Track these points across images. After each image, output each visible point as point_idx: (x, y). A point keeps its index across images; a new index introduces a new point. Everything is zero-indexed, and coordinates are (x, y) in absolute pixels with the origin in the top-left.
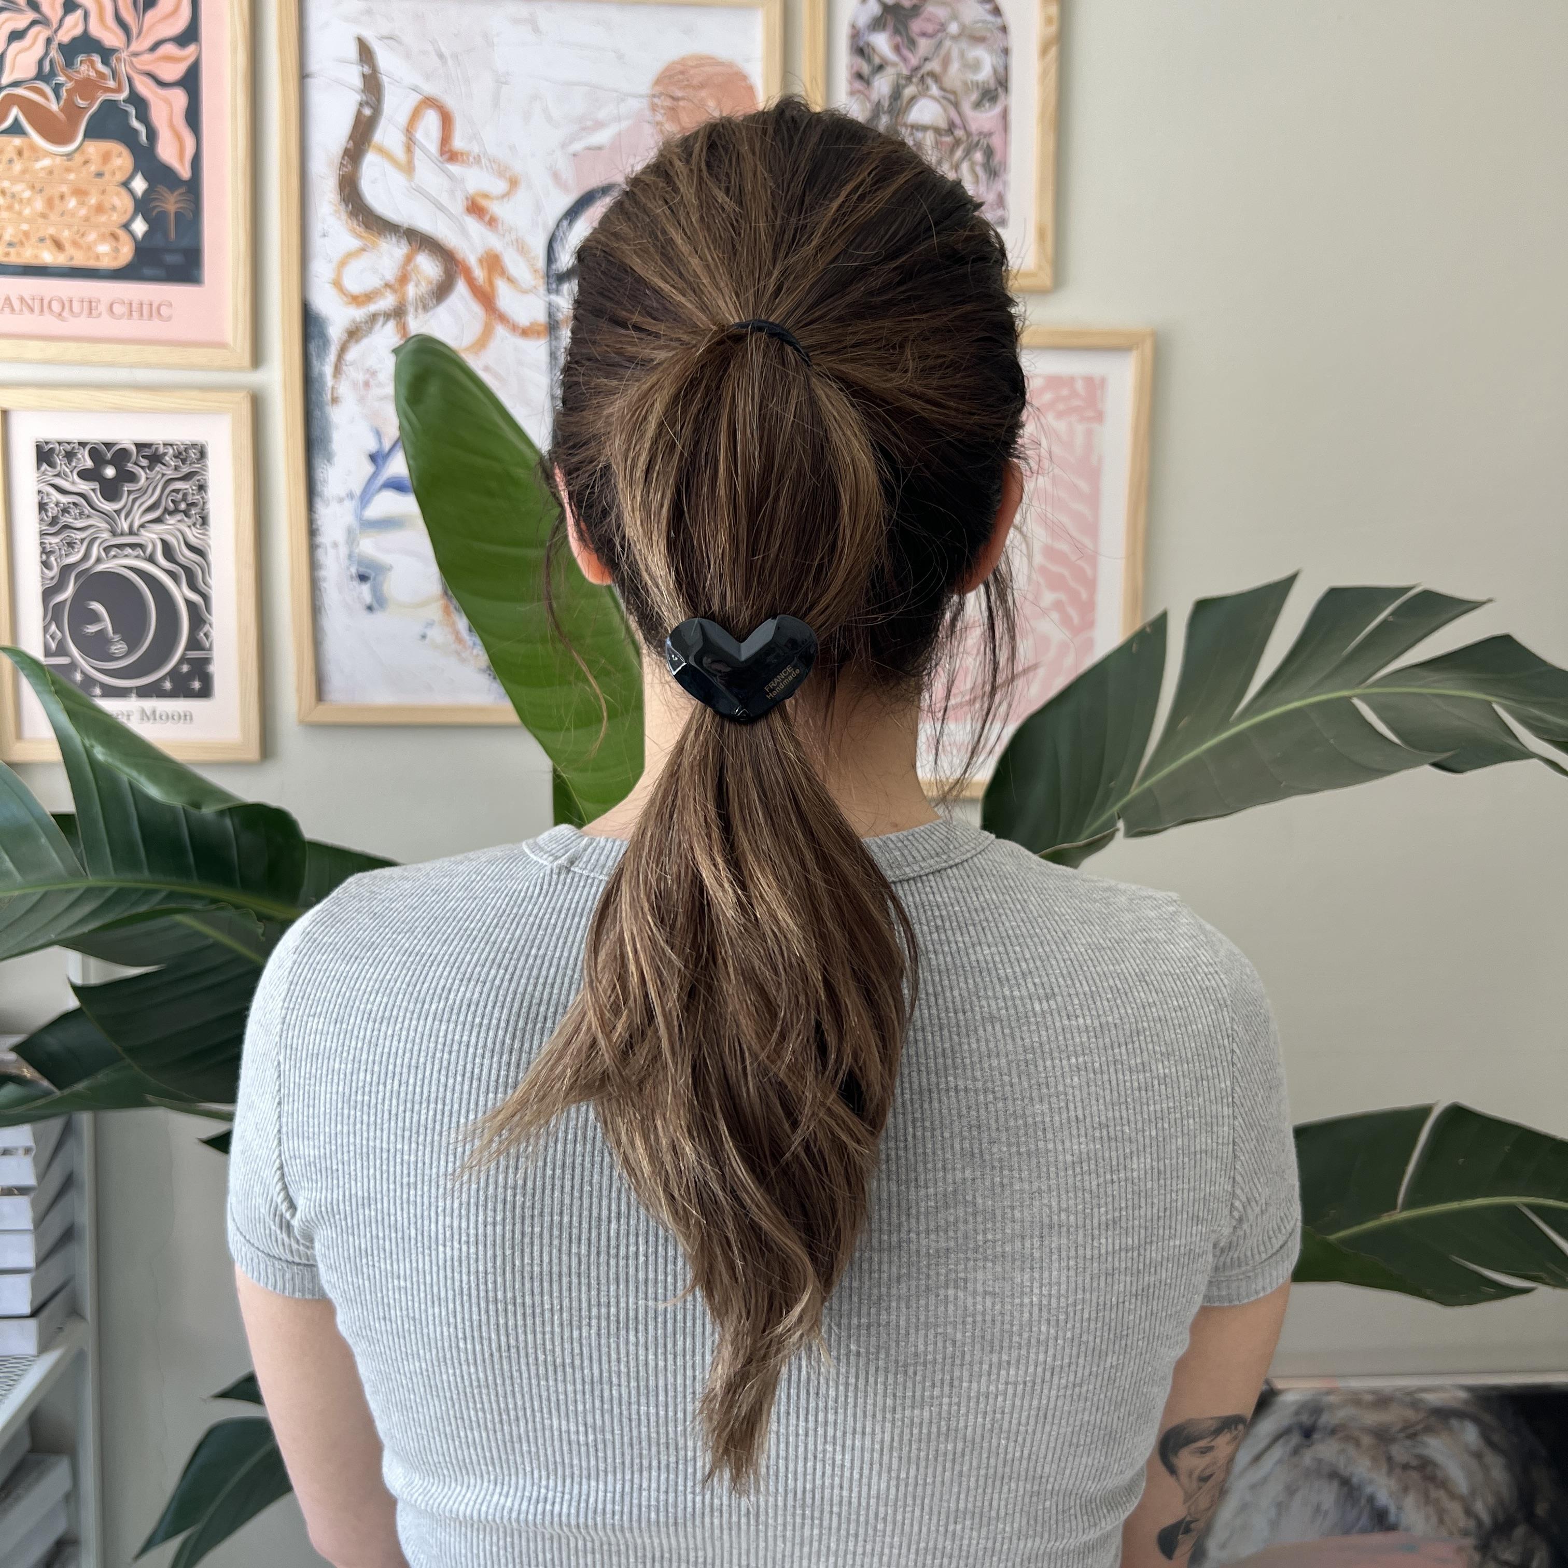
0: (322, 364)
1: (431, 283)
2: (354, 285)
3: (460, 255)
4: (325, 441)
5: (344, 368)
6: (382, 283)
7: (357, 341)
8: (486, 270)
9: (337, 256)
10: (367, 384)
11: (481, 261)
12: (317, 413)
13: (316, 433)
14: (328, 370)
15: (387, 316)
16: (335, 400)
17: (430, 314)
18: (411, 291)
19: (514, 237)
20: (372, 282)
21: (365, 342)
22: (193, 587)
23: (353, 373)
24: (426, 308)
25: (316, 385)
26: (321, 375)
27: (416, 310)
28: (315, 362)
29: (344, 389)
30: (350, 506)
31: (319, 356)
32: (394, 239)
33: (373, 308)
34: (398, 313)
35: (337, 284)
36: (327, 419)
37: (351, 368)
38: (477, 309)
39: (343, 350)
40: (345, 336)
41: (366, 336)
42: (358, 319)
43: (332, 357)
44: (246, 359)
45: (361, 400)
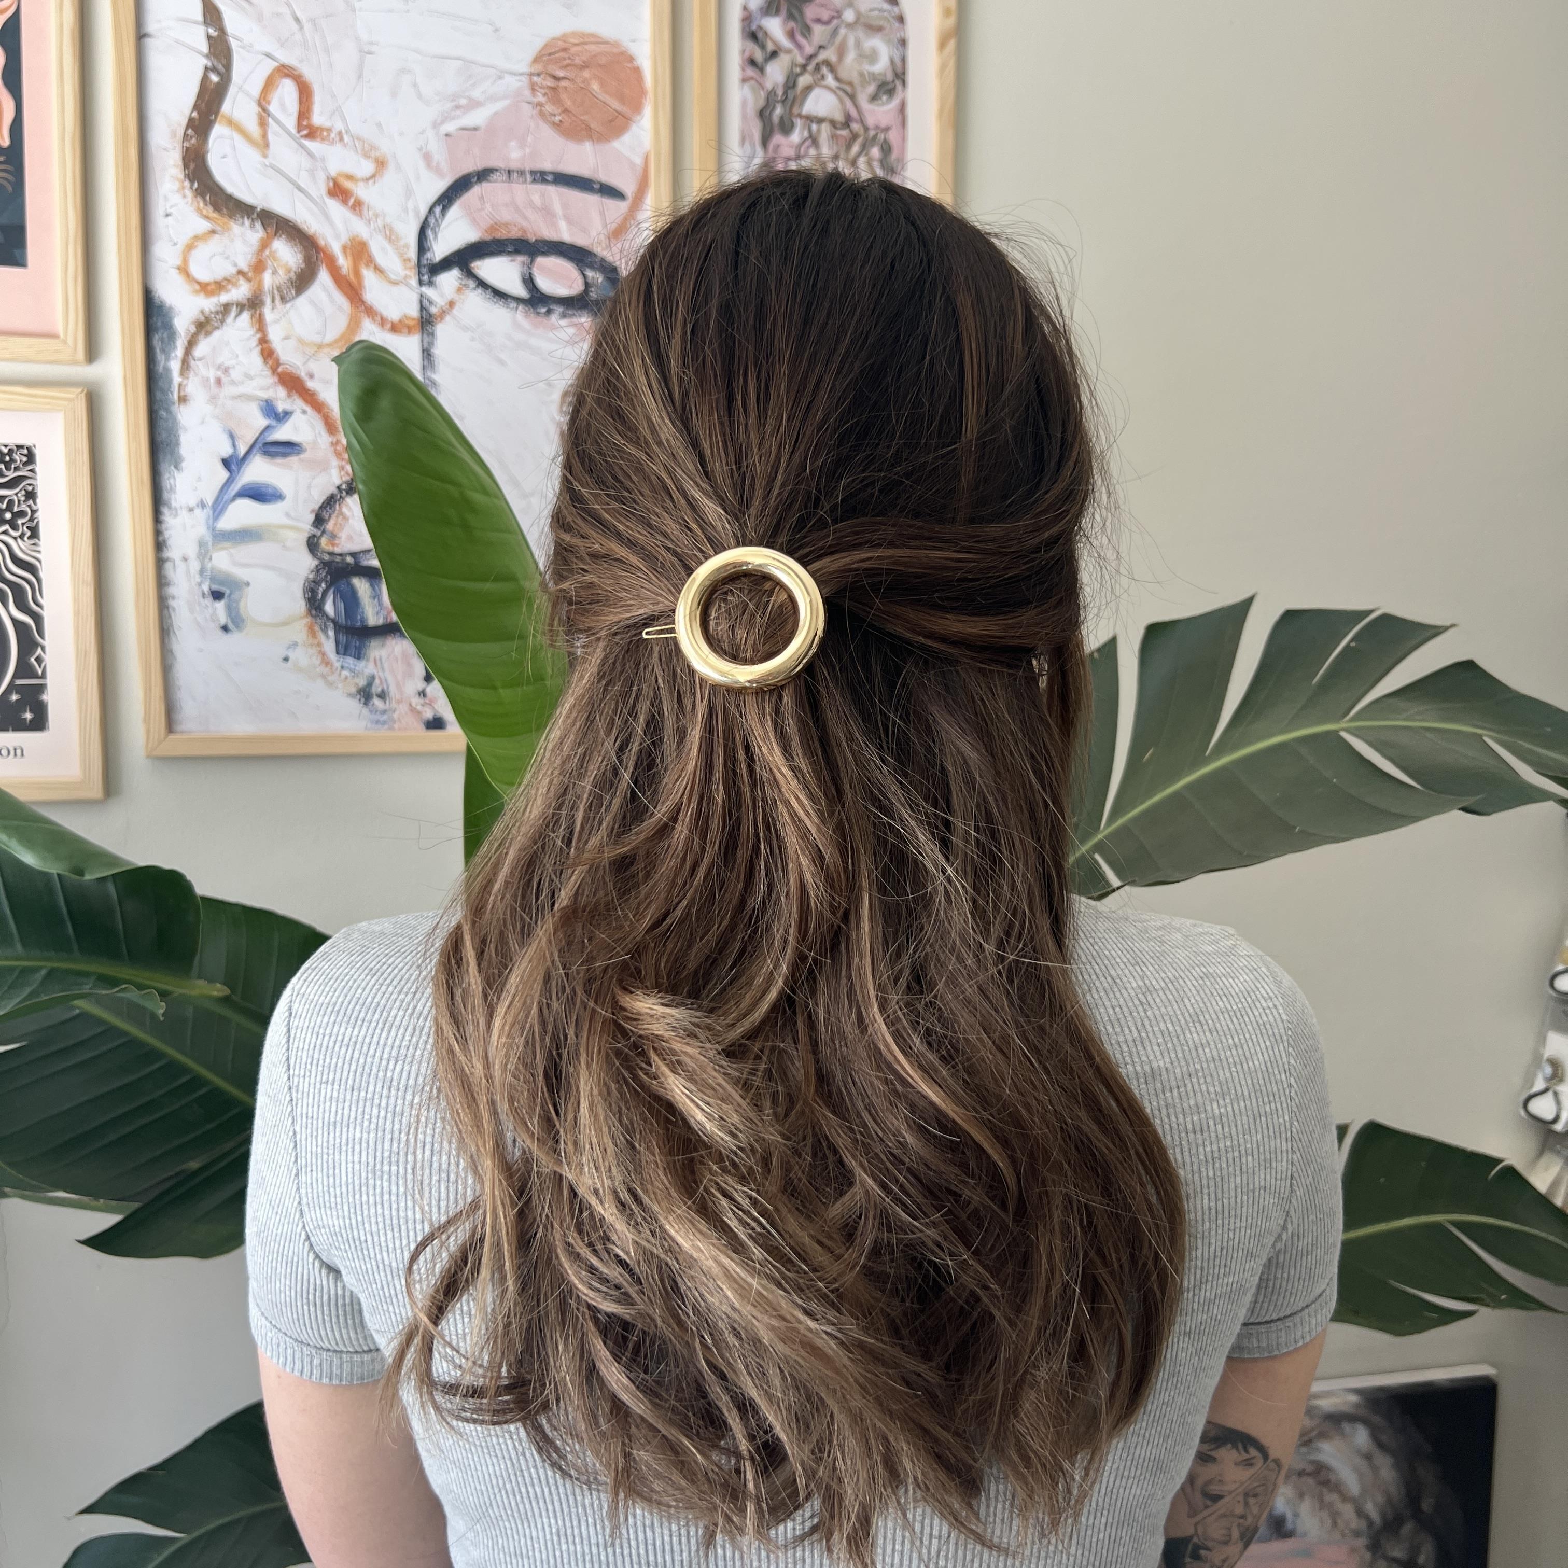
0: (168, 359)
1: (289, 271)
2: (202, 273)
3: (322, 243)
4: (173, 444)
5: (192, 363)
6: (233, 270)
7: (208, 334)
8: (350, 258)
9: (183, 240)
10: (219, 382)
11: (344, 248)
12: (163, 413)
13: (162, 436)
14: (175, 366)
15: (241, 307)
16: (183, 399)
17: (289, 305)
18: (268, 279)
19: (380, 223)
20: (222, 269)
21: (217, 334)
22: (22, 605)
23: (202, 370)
24: (283, 299)
25: (160, 384)
26: (167, 370)
27: (273, 301)
28: (160, 357)
29: (193, 387)
30: (201, 515)
31: (163, 351)
32: (247, 222)
33: (224, 298)
34: (254, 304)
35: (184, 270)
36: (175, 420)
37: (199, 363)
38: (342, 300)
39: (191, 344)
40: (193, 329)
41: (218, 328)
42: (207, 310)
43: (179, 352)
44: (81, 354)
45: (213, 399)
